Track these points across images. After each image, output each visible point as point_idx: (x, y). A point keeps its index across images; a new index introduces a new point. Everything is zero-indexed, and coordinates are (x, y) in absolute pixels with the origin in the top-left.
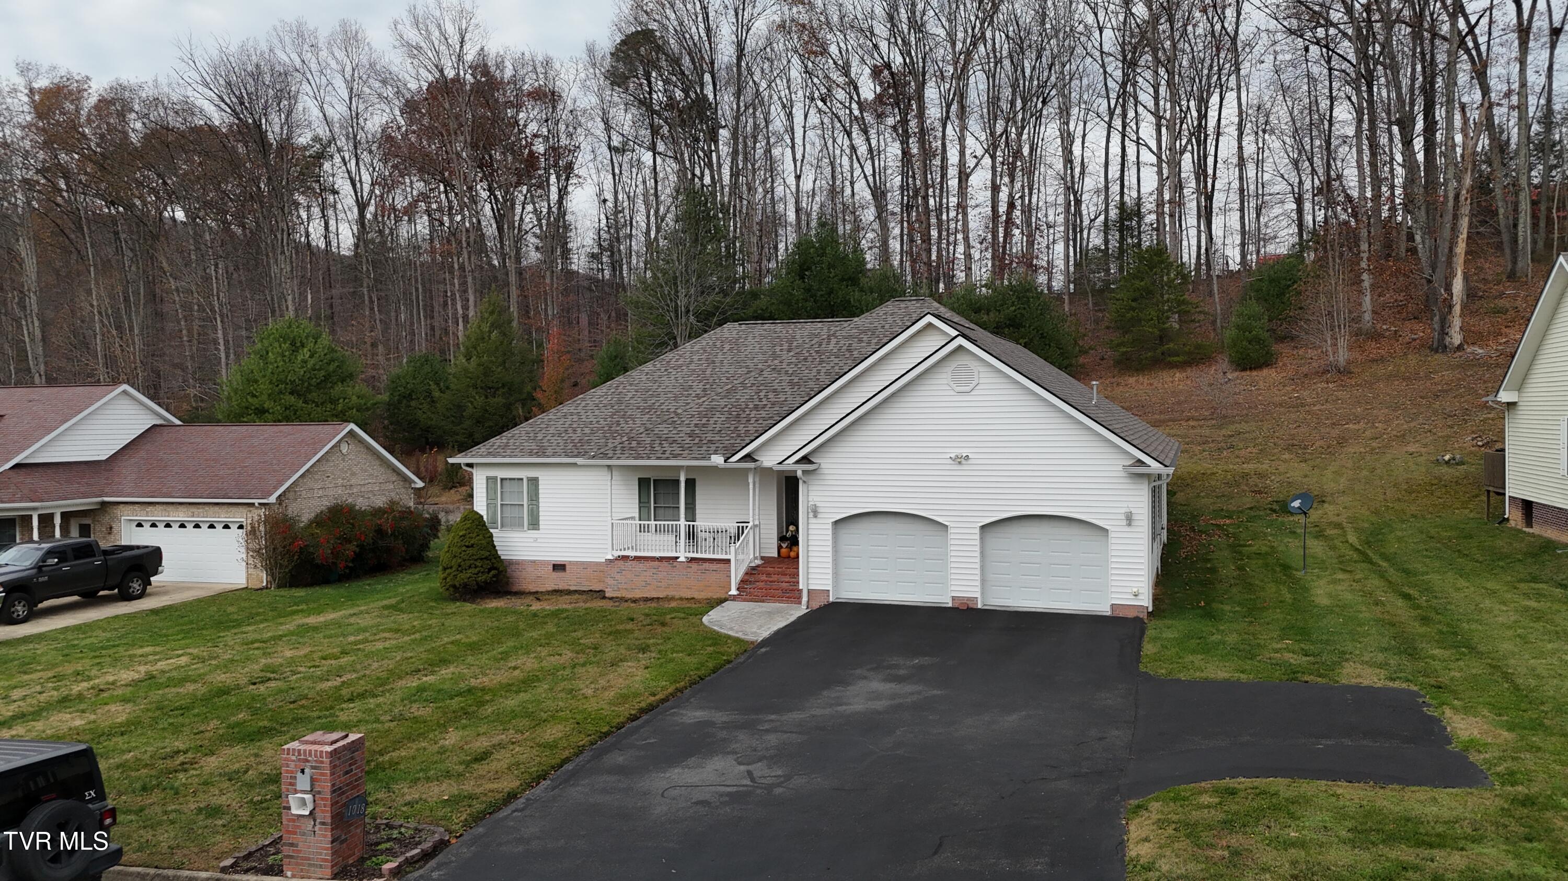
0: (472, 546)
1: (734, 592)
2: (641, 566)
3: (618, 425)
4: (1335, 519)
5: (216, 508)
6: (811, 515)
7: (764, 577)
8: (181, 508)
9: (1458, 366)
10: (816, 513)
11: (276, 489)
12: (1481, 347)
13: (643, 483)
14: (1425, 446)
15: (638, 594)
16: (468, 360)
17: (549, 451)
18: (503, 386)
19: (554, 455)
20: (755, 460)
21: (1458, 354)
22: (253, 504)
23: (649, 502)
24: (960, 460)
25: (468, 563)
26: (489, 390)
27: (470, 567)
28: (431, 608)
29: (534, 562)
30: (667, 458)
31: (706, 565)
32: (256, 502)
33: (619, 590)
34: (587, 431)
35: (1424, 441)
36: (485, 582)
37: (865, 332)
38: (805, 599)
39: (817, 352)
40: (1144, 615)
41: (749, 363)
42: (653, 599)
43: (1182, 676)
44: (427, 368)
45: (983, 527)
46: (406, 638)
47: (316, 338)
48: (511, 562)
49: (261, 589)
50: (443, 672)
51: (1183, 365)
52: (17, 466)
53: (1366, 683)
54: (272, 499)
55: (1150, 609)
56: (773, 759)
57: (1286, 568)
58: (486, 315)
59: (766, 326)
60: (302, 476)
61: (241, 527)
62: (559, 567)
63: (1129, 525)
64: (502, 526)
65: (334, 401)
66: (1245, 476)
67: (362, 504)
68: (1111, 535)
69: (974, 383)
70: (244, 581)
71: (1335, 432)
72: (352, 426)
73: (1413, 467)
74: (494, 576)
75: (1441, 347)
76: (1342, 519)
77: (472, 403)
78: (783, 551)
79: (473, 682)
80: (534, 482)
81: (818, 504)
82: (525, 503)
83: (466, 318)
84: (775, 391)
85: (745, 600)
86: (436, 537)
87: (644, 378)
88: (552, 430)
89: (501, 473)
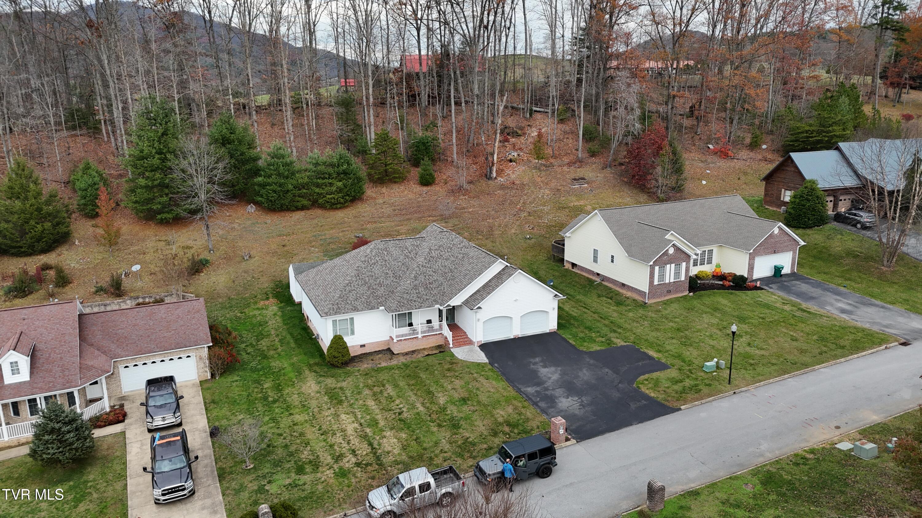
1: (451, 346)
2: (407, 342)
6: (477, 321)
11: (208, 338)
12: (501, 178)
15: (406, 351)
17: (359, 308)
19: (363, 309)
20: (451, 306)
21: (494, 181)
24: (516, 301)
29: (353, 346)
32: (205, 346)
33: (399, 351)
34: (365, 297)
38: (476, 343)
40: (556, 331)
43: (591, 350)
45: (521, 316)
49: (209, 380)
53: (622, 344)
54: (211, 343)
56: (569, 395)
61: (189, 356)
62: (363, 346)
63: (552, 310)
68: (549, 313)
69: (520, 280)
70: (197, 378)
73: (520, 240)
75: (490, 178)
80: (352, 319)
81: (479, 318)
82: (350, 326)
85: (456, 348)
89: (338, 319)
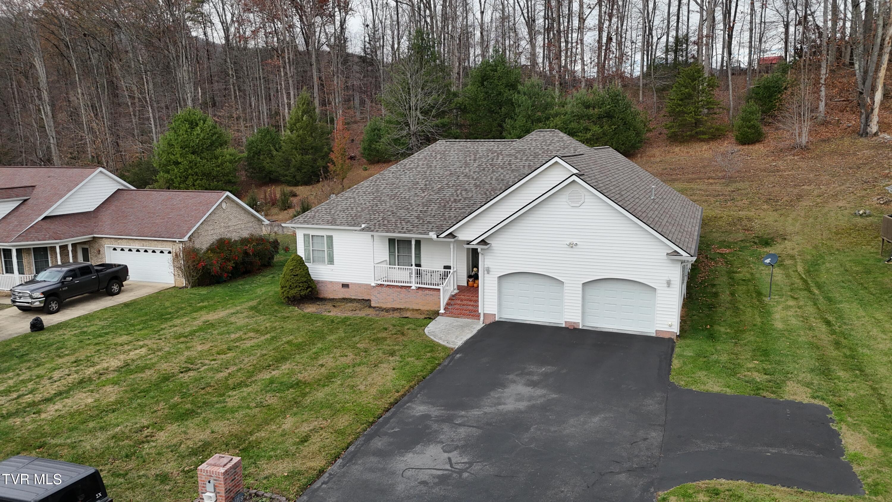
0: (297, 275)
1: (442, 311)
2: (390, 290)
3: (377, 206)
4: (791, 252)
5: (156, 242)
6: (486, 272)
7: (459, 302)
8: (136, 241)
9: (874, 147)
10: (488, 271)
11: (187, 232)
12: (889, 134)
13: (391, 241)
14: (849, 202)
15: (389, 306)
16: (291, 132)
17: (338, 222)
18: (312, 148)
19: (341, 224)
20: (455, 237)
21: (875, 138)
22: (175, 241)
23: (395, 252)
24: (572, 245)
25: (295, 285)
26: (304, 151)
27: (296, 287)
28: (276, 310)
29: (331, 282)
30: (405, 233)
31: (427, 292)
32: (177, 240)
33: (379, 302)
34: (359, 209)
35: (848, 200)
36: (305, 294)
37: (519, 152)
38: (482, 318)
39: (491, 165)
40: (674, 337)
41: (451, 168)
42: (397, 309)
43: (693, 388)
44: (268, 137)
45: (583, 284)
46: (263, 338)
47: (204, 121)
48: (318, 282)
49: (183, 288)
50: (283, 367)
51: (707, 141)
52: (46, 218)
53: (798, 399)
54: (186, 239)
55: (678, 334)
56: (464, 448)
57: (759, 294)
58: (301, 106)
59: (461, 143)
60: (202, 224)
61: (170, 252)
62: (345, 286)
63: (669, 287)
64: (313, 262)
65: (217, 158)
66: (740, 219)
67: (235, 236)
68: (658, 292)
69: (582, 201)
70: (173, 282)
71: (796, 191)
72: (228, 193)
73: (840, 217)
74: (310, 291)
75: (865, 134)
76: (795, 252)
77: (294, 158)
78: (470, 283)
79: (300, 377)
80: (330, 238)
81: (490, 266)
82: (326, 249)
83: (289, 105)
84: (466, 190)
85: (448, 316)
86: (277, 252)
87: (391, 175)
88: (339, 208)
89: (312, 233)
